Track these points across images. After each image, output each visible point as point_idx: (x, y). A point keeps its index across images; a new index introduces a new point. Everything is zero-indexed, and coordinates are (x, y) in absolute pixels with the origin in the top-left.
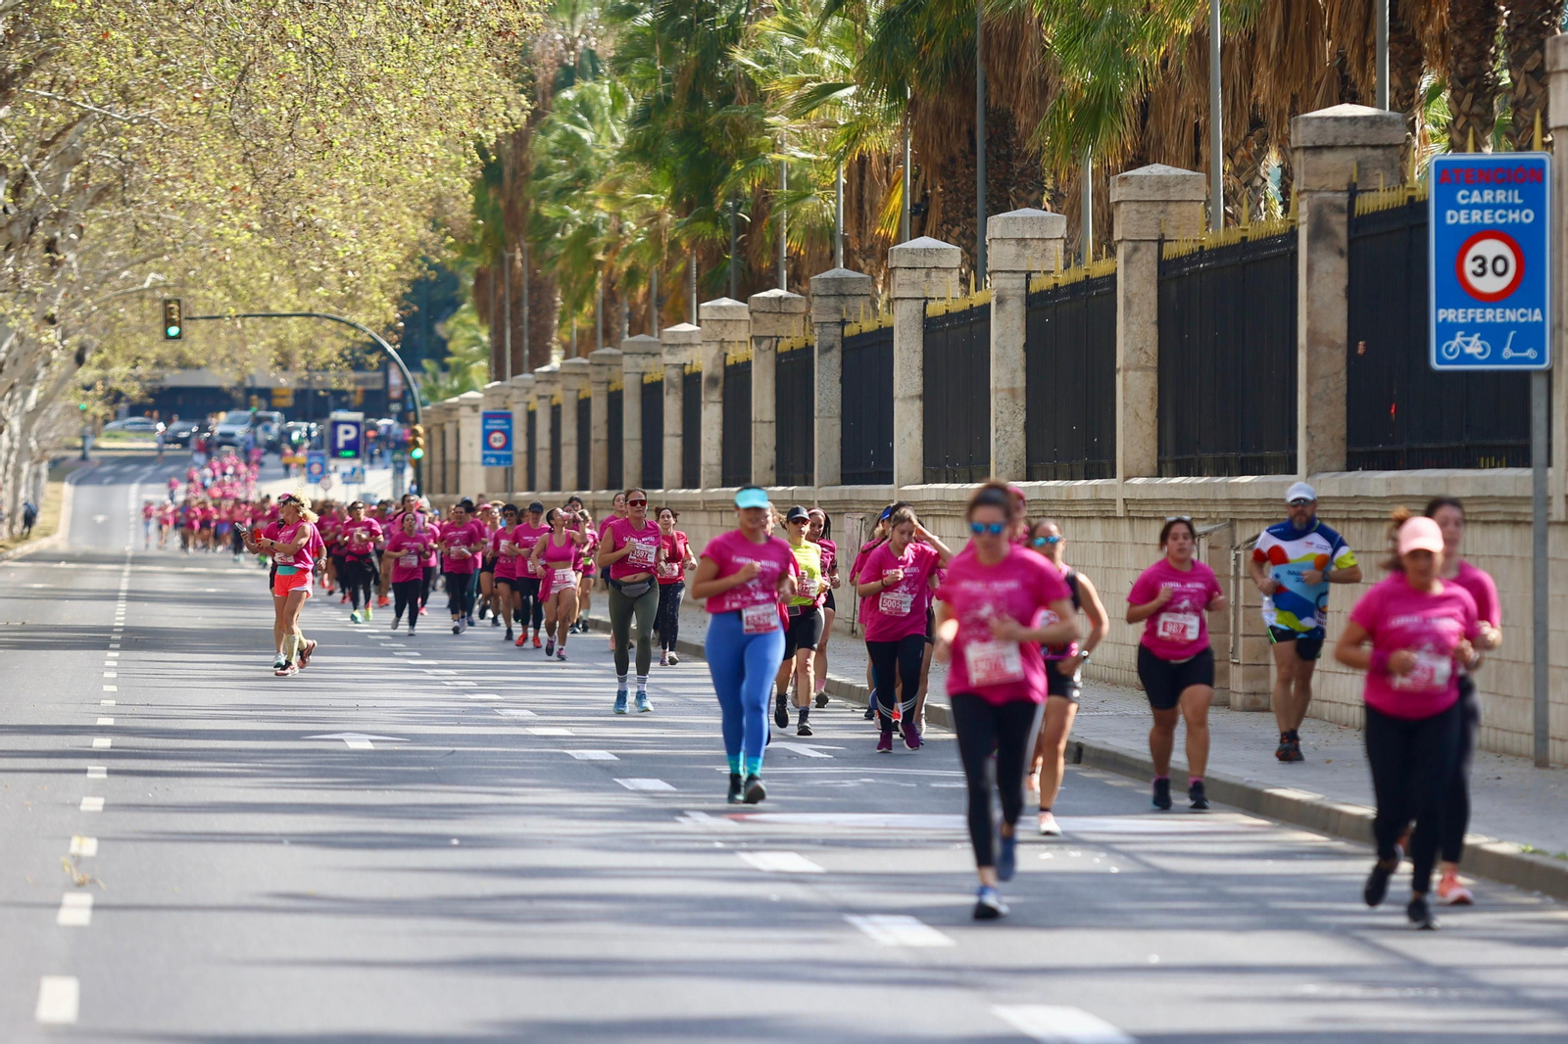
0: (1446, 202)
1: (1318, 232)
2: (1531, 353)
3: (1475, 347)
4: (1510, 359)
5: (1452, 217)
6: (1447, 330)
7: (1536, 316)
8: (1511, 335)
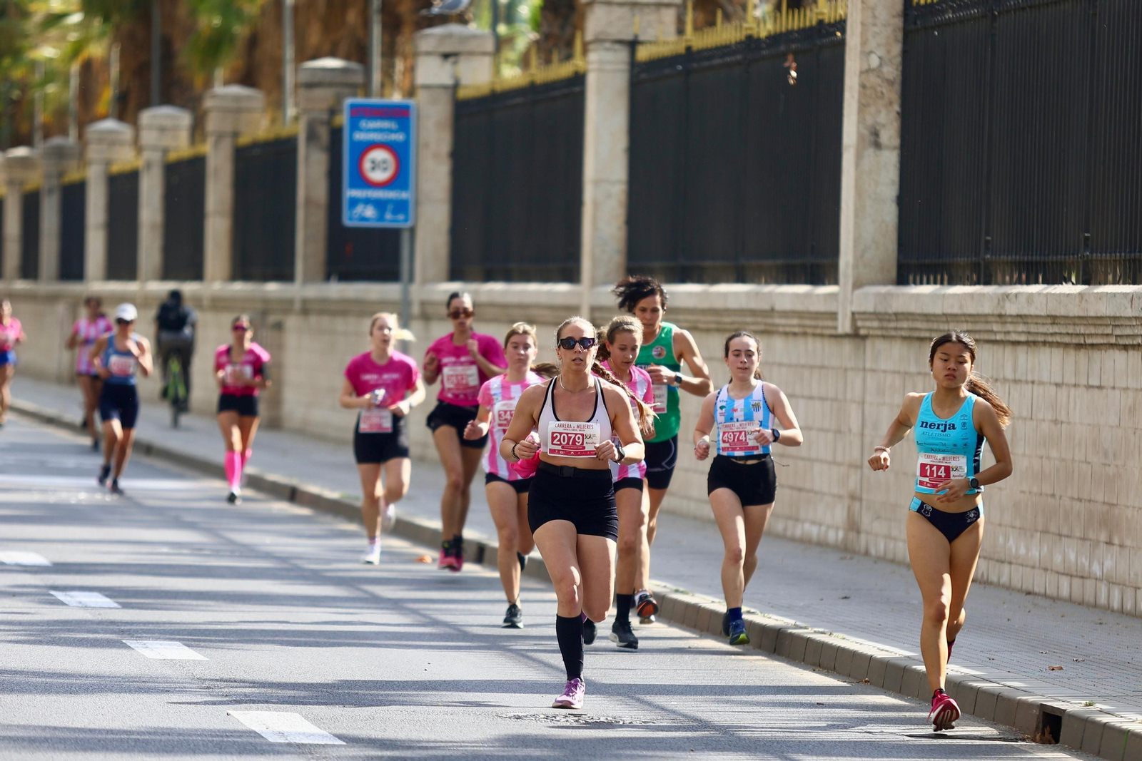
0: (355, 127)
1: (312, 136)
2: (401, 217)
3: (370, 212)
4: (390, 220)
5: (359, 136)
6: (354, 202)
7: (404, 195)
8: (390, 207)
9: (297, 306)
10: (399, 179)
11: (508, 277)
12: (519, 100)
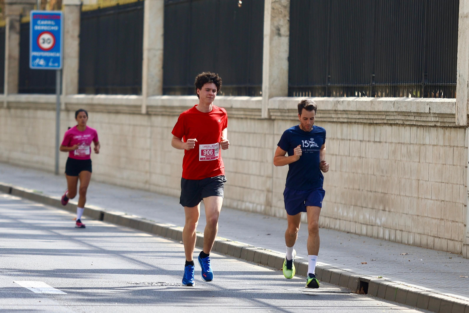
0: (35, 24)
1: (12, 27)
2: (56, 64)
3: (42, 62)
4: (51, 66)
5: (37, 28)
6: (35, 58)
7: (58, 55)
8: (51, 60)
9: (5, 105)
10: (55, 47)
11: (107, 92)
12: (112, 12)
